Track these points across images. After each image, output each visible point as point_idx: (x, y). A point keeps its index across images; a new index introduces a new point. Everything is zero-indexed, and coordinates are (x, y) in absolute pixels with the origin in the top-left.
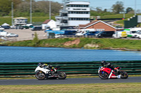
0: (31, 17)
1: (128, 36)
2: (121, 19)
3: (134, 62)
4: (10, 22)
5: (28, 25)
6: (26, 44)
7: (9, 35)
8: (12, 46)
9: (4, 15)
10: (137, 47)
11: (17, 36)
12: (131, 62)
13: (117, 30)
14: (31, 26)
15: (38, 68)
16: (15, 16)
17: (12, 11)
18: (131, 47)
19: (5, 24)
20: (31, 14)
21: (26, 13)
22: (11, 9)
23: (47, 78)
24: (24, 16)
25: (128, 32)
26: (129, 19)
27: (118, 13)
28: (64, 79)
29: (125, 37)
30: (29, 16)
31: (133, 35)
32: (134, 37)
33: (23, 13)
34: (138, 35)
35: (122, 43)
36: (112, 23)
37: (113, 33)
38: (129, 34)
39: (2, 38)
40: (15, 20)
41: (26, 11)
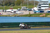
0: (28, 6)
9: (18, 6)
14: (28, 9)
15: (20, 25)
16: (22, 6)
17: (21, 4)
19: (19, 9)
20: (28, 5)
24: (25, 6)
30: (27, 6)
33: (25, 5)
39: (18, 14)
40: (22, 7)
41: (26, 4)
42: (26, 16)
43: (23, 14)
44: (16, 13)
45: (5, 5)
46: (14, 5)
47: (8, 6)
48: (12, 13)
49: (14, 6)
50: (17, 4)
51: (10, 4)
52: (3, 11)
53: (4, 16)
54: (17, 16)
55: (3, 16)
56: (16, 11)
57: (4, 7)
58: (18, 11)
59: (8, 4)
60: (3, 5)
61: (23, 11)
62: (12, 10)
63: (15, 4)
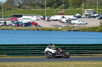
0: (97, 9)
4: (81, 13)
5: (95, 15)
6: (93, 30)
7: (80, 22)
8: (83, 31)
9: (76, 8)
11: (87, 24)
15: (47, 49)
16: (85, 8)
17: (83, 5)
19: (78, 15)
20: (97, 6)
21: (94, 6)
22: (82, 3)
24: (92, 8)
30: (96, 8)
33: (91, 6)
39: (75, 25)
40: (85, 11)
41: (94, 4)
42: (93, 31)
43: (88, 26)
44: (72, 23)
45: (47, 6)
46: (68, 5)
47: (55, 8)
48: (63, 23)
49: (67, 8)
50: (74, 4)
51: (59, 5)
52: (44, 19)
53: (45, 30)
54: (74, 31)
55: (43, 30)
56: (72, 19)
57: (45, 10)
58: (75, 19)
59: (53, 3)
60: (43, 7)
61: (87, 19)
62: (63, 17)
63: (71, 4)
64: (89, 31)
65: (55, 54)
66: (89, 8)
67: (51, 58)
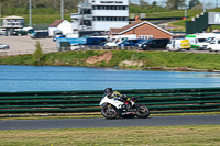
0: (30, 16)
1: (193, 47)
2: (181, 18)
3: (203, 90)
6: (21, 60)
10: (207, 65)
11: (8, 48)
12: (197, 90)
13: (174, 37)
14: (30, 31)
16: (3, 14)
18: (198, 65)
20: (30, 10)
21: (23, 10)
23: (120, 115)
25: (192, 40)
26: (193, 19)
27: (176, 7)
28: (146, 117)
29: (188, 49)
31: (201, 45)
32: (202, 49)
33: (18, 9)
34: (209, 46)
35: (183, 59)
36: (166, 24)
37: (167, 41)
38: (194, 44)
40: (5, 21)
41: (22, 5)
42: (21, 64)
61: (9, 37)
64: (12, 64)
65: (121, 110)
66: (13, 14)
67: (115, 118)
